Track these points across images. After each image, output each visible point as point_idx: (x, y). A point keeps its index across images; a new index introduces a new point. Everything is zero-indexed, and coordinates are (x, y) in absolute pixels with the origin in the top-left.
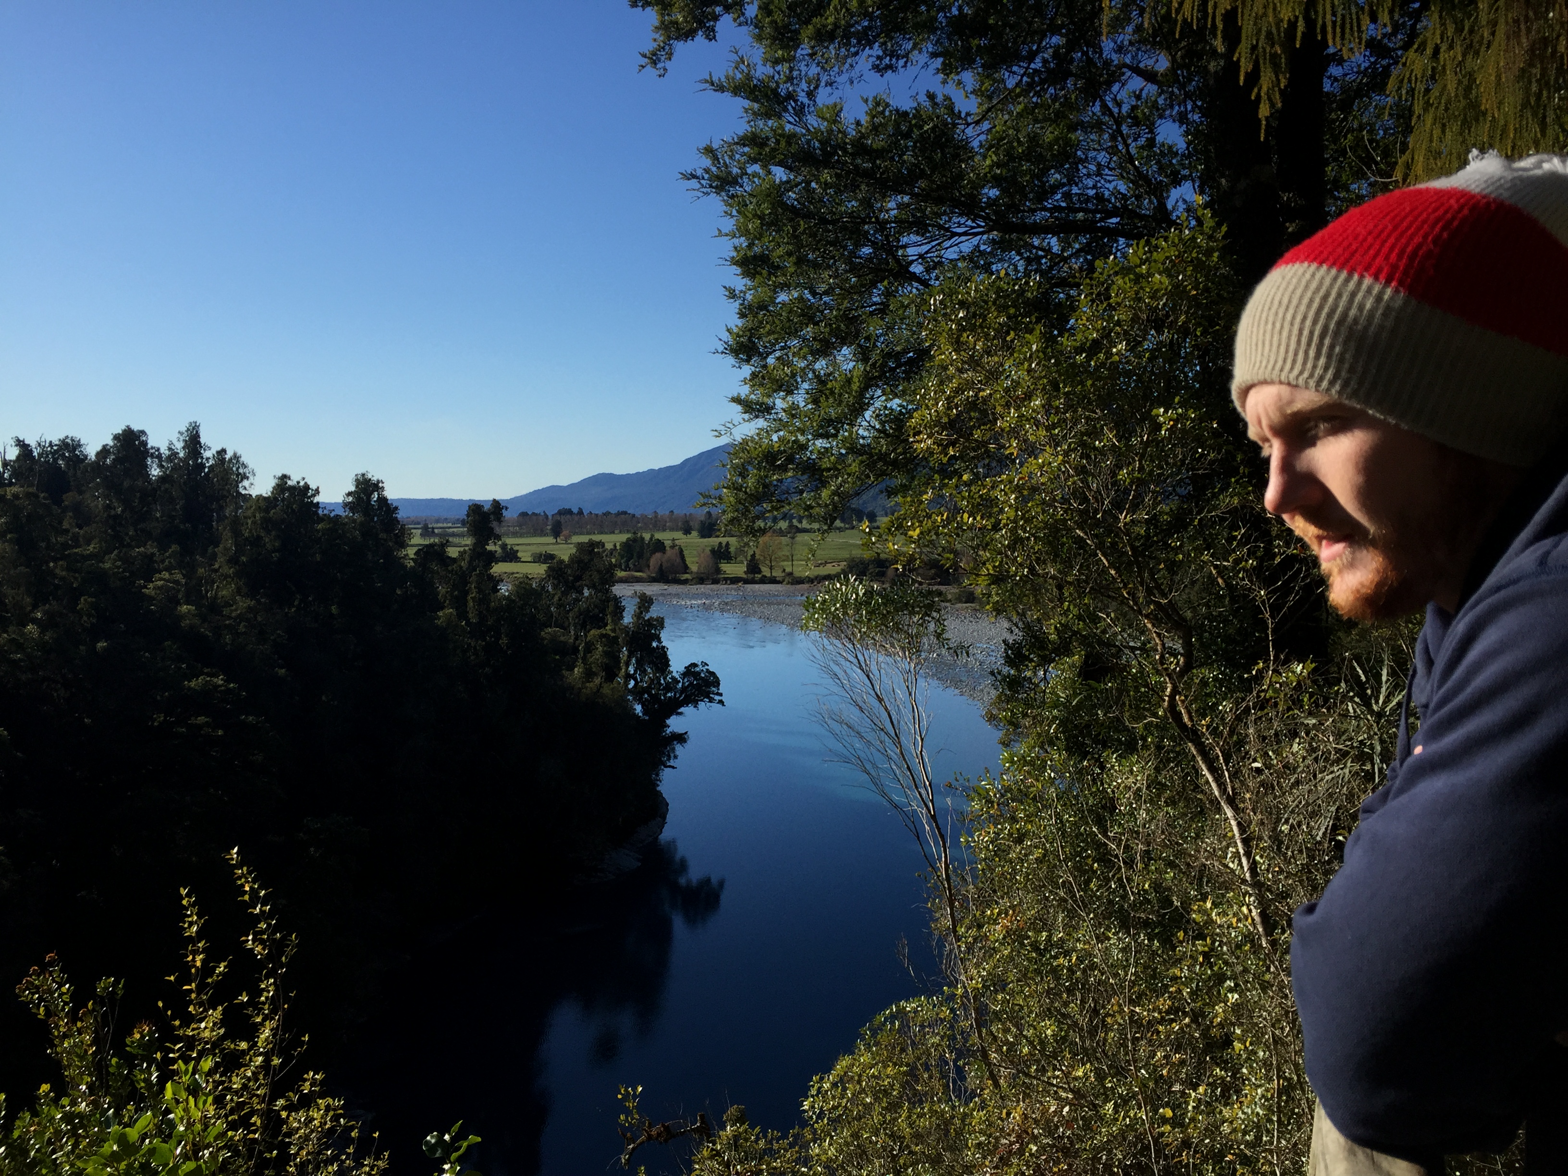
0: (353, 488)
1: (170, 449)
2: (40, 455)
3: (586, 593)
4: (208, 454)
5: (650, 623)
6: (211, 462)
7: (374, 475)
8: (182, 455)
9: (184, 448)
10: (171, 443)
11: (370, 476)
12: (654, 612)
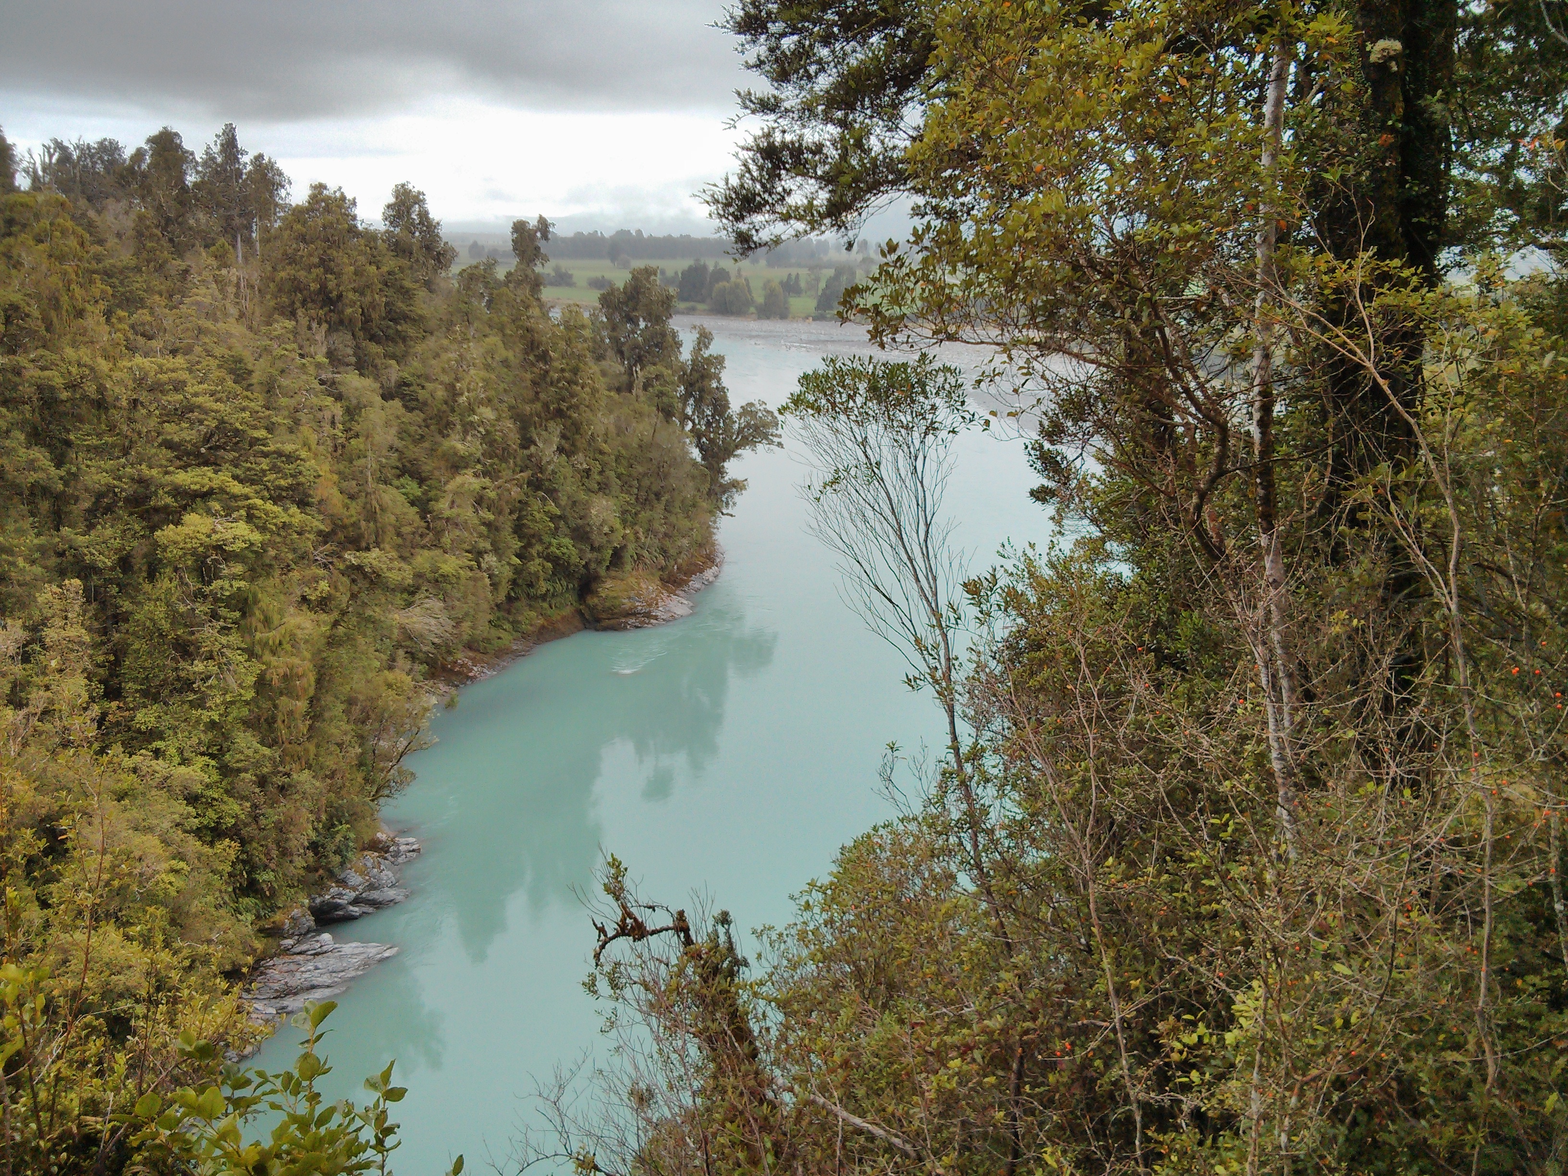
0: (392, 200)
1: (207, 153)
2: (79, 158)
3: (642, 324)
4: (246, 159)
5: (709, 361)
6: (249, 168)
7: (416, 186)
8: (219, 160)
9: (221, 152)
10: (209, 148)
11: (410, 187)
12: (714, 349)
